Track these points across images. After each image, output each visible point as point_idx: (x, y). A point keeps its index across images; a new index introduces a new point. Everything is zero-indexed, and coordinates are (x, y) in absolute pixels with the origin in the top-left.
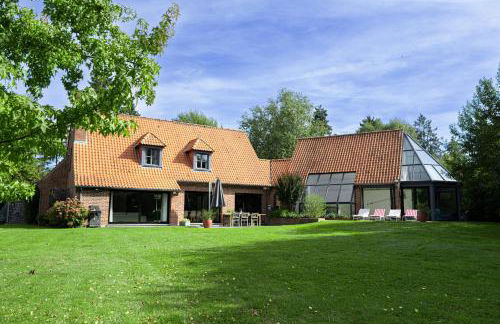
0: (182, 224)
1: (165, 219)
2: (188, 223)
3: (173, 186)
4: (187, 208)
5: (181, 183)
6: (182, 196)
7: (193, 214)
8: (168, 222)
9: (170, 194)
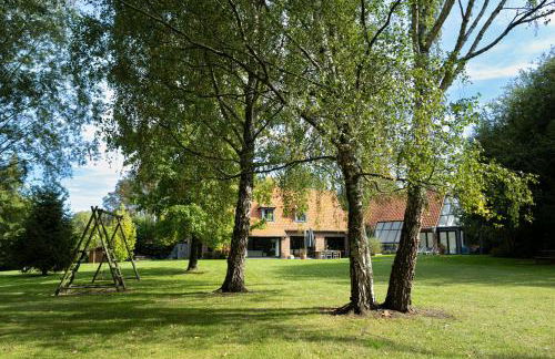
0: (289, 258)
1: (278, 254)
2: (292, 257)
3: (282, 234)
4: (292, 247)
5: (287, 232)
6: (288, 240)
7: (297, 251)
8: (279, 257)
9: (280, 239)
